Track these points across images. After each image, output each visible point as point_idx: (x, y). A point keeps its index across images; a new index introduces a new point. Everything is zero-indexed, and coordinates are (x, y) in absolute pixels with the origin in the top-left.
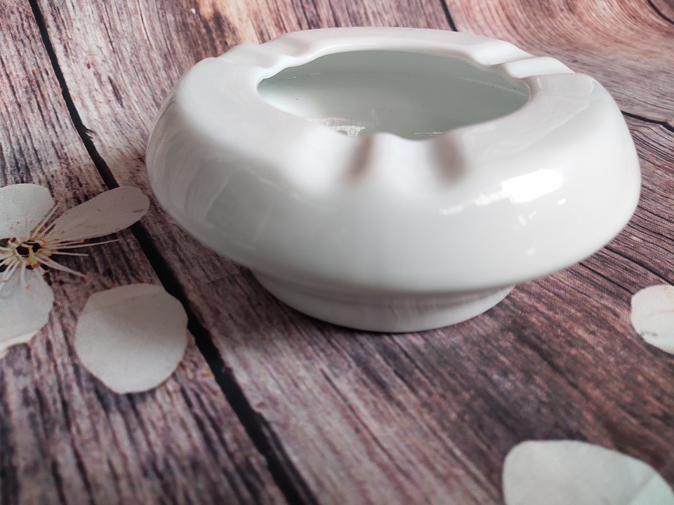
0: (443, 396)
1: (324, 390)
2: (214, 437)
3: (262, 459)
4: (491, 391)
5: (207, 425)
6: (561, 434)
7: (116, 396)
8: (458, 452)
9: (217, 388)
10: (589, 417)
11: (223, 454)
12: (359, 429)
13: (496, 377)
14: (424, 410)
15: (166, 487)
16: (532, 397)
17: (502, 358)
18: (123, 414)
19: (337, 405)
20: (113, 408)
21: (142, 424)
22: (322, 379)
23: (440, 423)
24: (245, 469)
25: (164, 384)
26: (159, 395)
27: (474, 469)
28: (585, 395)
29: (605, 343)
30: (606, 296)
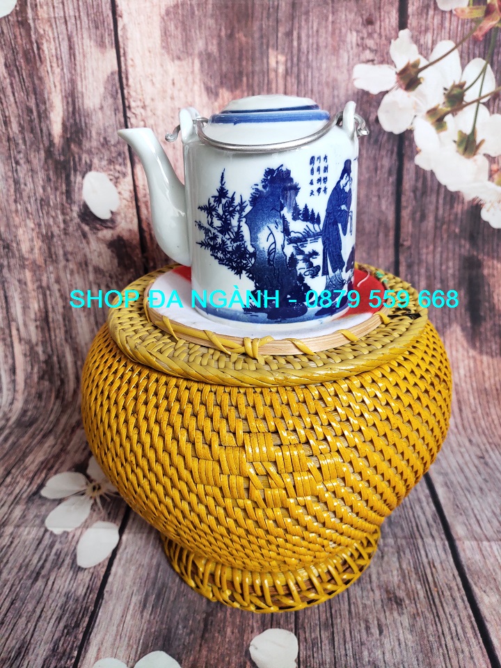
0: (157, 622)
1: (127, 597)
3: (93, 608)
4: (173, 630)
5: (90, 589)
6: (177, 656)
7: (76, 565)
8: (141, 641)
9: (102, 578)
10: (191, 658)
11: (85, 601)
12: (124, 616)
13: (180, 627)
14: (147, 623)
15: (66, 601)
16: (183, 640)
17: (191, 622)
18: (74, 573)
19: (126, 604)
20: (73, 569)
21: (75, 579)
22: (131, 593)
23: (147, 630)
24: (86, 609)
25: (90, 568)
26: (86, 571)
27: (140, 649)
28: (200, 651)
29: (233, 639)
30: (260, 622)
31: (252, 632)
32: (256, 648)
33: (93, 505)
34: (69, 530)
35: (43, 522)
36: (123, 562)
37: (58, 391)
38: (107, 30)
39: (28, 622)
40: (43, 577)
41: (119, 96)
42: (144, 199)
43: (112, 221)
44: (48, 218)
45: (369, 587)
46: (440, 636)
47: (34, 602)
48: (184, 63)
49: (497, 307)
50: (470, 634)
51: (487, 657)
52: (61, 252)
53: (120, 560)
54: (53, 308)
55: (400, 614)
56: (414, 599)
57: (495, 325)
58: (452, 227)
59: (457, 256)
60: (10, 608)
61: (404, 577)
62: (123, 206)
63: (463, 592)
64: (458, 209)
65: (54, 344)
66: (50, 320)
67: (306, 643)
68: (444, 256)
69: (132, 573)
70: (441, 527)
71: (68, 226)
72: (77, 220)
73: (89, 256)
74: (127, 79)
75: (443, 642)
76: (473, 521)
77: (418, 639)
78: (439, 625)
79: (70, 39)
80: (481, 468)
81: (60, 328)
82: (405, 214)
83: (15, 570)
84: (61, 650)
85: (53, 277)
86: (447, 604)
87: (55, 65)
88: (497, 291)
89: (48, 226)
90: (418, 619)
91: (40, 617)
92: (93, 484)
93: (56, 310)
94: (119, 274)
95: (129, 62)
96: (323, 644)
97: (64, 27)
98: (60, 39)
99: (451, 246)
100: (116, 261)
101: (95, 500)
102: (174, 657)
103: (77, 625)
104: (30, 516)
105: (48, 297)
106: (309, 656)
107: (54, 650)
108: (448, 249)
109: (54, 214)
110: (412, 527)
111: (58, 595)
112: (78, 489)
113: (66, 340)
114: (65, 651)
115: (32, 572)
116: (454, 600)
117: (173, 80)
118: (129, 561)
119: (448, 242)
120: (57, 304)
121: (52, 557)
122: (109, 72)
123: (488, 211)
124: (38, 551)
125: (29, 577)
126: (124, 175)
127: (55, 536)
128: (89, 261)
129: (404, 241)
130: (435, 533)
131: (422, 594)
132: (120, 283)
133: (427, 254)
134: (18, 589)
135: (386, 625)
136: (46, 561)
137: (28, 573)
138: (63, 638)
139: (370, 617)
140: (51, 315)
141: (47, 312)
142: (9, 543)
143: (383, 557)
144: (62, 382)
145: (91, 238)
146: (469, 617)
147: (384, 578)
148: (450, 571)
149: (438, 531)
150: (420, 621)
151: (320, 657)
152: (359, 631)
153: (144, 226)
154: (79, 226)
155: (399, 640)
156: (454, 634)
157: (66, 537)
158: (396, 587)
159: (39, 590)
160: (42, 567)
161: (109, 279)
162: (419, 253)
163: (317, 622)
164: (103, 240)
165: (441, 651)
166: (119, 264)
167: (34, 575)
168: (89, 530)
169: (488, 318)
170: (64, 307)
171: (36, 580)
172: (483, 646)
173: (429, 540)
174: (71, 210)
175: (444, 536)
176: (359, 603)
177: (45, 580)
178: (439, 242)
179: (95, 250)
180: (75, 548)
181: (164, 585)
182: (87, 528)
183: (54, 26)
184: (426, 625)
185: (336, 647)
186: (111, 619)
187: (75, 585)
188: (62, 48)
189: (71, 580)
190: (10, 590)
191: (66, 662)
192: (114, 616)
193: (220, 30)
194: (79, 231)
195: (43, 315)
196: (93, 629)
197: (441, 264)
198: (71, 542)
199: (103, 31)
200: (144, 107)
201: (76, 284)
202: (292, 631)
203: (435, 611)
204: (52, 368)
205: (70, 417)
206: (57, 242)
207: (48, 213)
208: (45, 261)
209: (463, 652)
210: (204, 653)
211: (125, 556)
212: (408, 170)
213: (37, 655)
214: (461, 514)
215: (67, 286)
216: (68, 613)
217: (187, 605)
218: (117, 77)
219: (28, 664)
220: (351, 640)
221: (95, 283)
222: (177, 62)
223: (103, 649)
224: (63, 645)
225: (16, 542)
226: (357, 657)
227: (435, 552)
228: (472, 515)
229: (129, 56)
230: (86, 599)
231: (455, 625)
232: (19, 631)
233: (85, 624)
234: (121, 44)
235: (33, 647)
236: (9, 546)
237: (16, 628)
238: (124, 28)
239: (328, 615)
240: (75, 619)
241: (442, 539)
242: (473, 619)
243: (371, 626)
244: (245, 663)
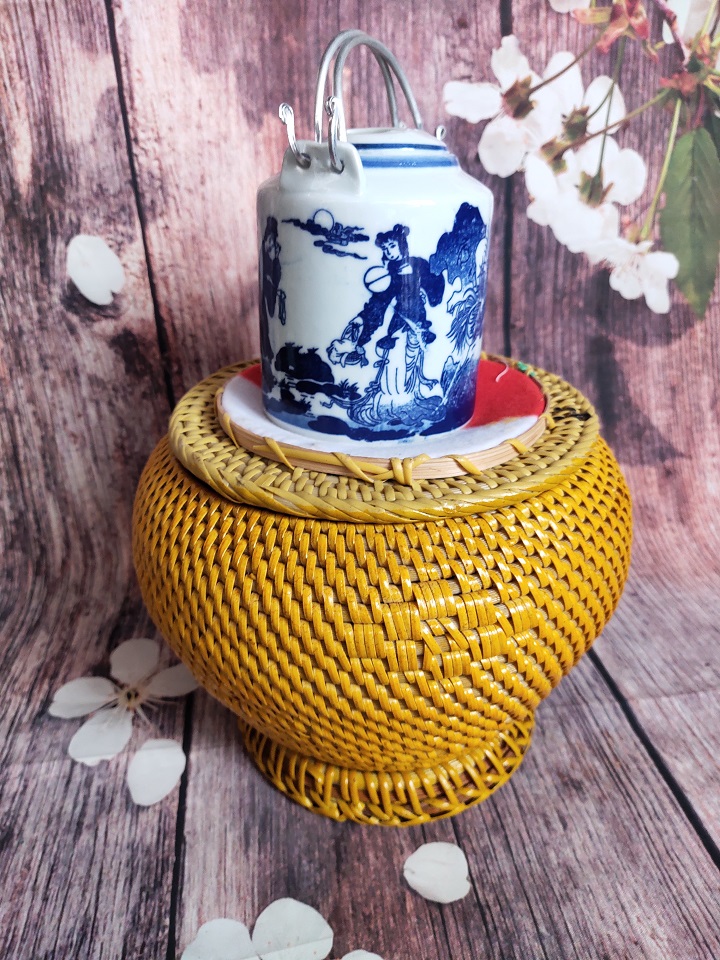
0: (271, 861)
1: (220, 835)
2: (161, 840)
3: (175, 858)
4: (296, 869)
5: (162, 833)
6: (310, 901)
7: (133, 804)
8: (256, 890)
9: (175, 815)
10: (331, 900)
11: (160, 850)
12: (221, 861)
13: (304, 862)
14: (257, 865)
15: (132, 856)
16: (312, 879)
17: (317, 853)
18: (132, 814)
20: (130, 810)
21: (137, 823)
22: (223, 829)
23: (259, 874)
24: (165, 861)
25: (154, 805)
26: (150, 810)
27: (256, 900)
28: (340, 888)
29: (379, 865)
30: (408, 838)
31: (402, 852)
32: (413, 873)
33: (133, 719)
34: (109, 757)
35: (65, 752)
36: (200, 790)
37: (38, 565)
38: (97, 26)
39: (84, 892)
40: (89, 827)
41: (121, 123)
42: (162, 274)
43: (115, 307)
44: (14, 306)
45: (536, 772)
46: (636, 819)
47: (85, 864)
48: (215, 77)
49: (633, 400)
50: (670, 810)
51: (695, 833)
52: (35, 356)
53: (195, 787)
54: (25, 441)
55: (584, 800)
56: (595, 780)
57: (632, 425)
58: (575, 300)
59: (582, 338)
60: (50, 878)
61: (575, 754)
62: (130, 285)
63: (651, 762)
64: (582, 275)
65: (27, 494)
66: (22, 458)
67: (476, 854)
68: (567, 337)
69: (217, 802)
70: (605, 686)
71: (47, 317)
72: (60, 307)
73: (80, 359)
74: (132, 99)
75: (642, 825)
76: (643, 674)
77: (611, 826)
78: (631, 805)
79: (38, 36)
80: (637, 607)
81: (37, 470)
82: (517, 284)
83: (43, 824)
84: (144, 920)
85: (23, 395)
86: (636, 779)
87: (16, 76)
88: (632, 380)
89: (14, 318)
90: (605, 802)
91: (100, 882)
92: (126, 690)
93: (30, 443)
94: (129, 385)
95: (135, 75)
96: (497, 852)
97: (28, 18)
98: (24, 37)
99: (574, 325)
100: (122, 366)
101: (135, 712)
102: (306, 903)
103: (159, 884)
104: (43, 746)
105: (17, 425)
106: (484, 871)
107: (135, 922)
108: (570, 329)
109: (21, 299)
110: (570, 690)
111: (118, 848)
112: (104, 699)
113: (48, 488)
114: (151, 922)
115: (70, 824)
116: (642, 773)
117: (200, 101)
118: (209, 787)
119: (570, 320)
120: (31, 435)
121: (93, 798)
122: (104, 88)
123: (618, 277)
124: (69, 793)
125: (67, 831)
126: (131, 239)
127: (89, 768)
128: (80, 368)
129: (516, 320)
130: (600, 694)
131: (602, 772)
132: (129, 398)
133: (545, 337)
134: (55, 849)
135: (569, 815)
136: (85, 805)
137: (64, 825)
138: (143, 905)
139: (547, 809)
140: (22, 451)
141: (15, 447)
142: (21, 789)
143: (543, 733)
144: (43, 549)
145: (83, 333)
146: (665, 791)
147: (552, 758)
148: (629, 738)
149: (603, 691)
150: (609, 806)
151: (497, 869)
152: (539, 829)
153: (164, 313)
154: (64, 317)
155: (589, 832)
156: (652, 813)
157: (107, 768)
158: (569, 767)
159: (88, 847)
160: (83, 814)
161: (112, 392)
162: (535, 337)
163: (484, 827)
164: (101, 336)
165: (641, 835)
166: (128, 371)
167: (74, 827)
168: (138, 754)
169: (623, 417)
170: (43, 438)
171: (78, 833)
172: (688, 822)
173: (595, 705)
174: (50, 293)
175: (612, 697)
176: (529, 793)
177: (92, 831)
178: (559, 320)
179: (89, 352)
180: (124, 782)
181: (266, 811)
182: (135, 750)
183: (14, 18)
184: (617, 809)
185: (514, 853)
186: (204, 868)
187: (138, 831)
188: (26, 50)
189: (131, 825)
190: (44, 853)
191: (158, 935)
192: (208, 863)
193: (263, 30)
194: (64, 324)
195: (10, 452)
196: (182, 884)
197: (563, 350)
198: (116, 773)
199: (92, 27)
200: (158, 140)
201: (60, 402)
202: (453, 842)
203: (623, 790)
204: (26, 531)
205: (63, 600)
206: (28, 342)
207: (12, 299)
208: (11, 371)
209: (666, 832)
210: (346, 890)
211: (200, 781)
212: (519, 225)
213: (112, 933)
214: (626, 667)
215: (46, 406)
216: (140, 871)
217: (306, 832)
218: (116, 96)
219: (102, 948)
220: (531, 842)
221: (92, 400)
222: (205, 76)
223: (205, 909)
224: (145, 913)
225: (31, 786)
226: (543, 861)
227: (605, 718)
228: (639, 666)
229: (134, 66)
230: (161, 847)
231: (651, 803)
232: (75, 906)
233: (170, 881)
234: (121, 48)
235: (101, 923)
236: (23, 792)
237: (68, 903)
238: (124, 23)
239: (495, 815)
240: (153, 877)
241: (611, 701)
242: (670, 792)
243: (551, 820)
244: (404, 894)
